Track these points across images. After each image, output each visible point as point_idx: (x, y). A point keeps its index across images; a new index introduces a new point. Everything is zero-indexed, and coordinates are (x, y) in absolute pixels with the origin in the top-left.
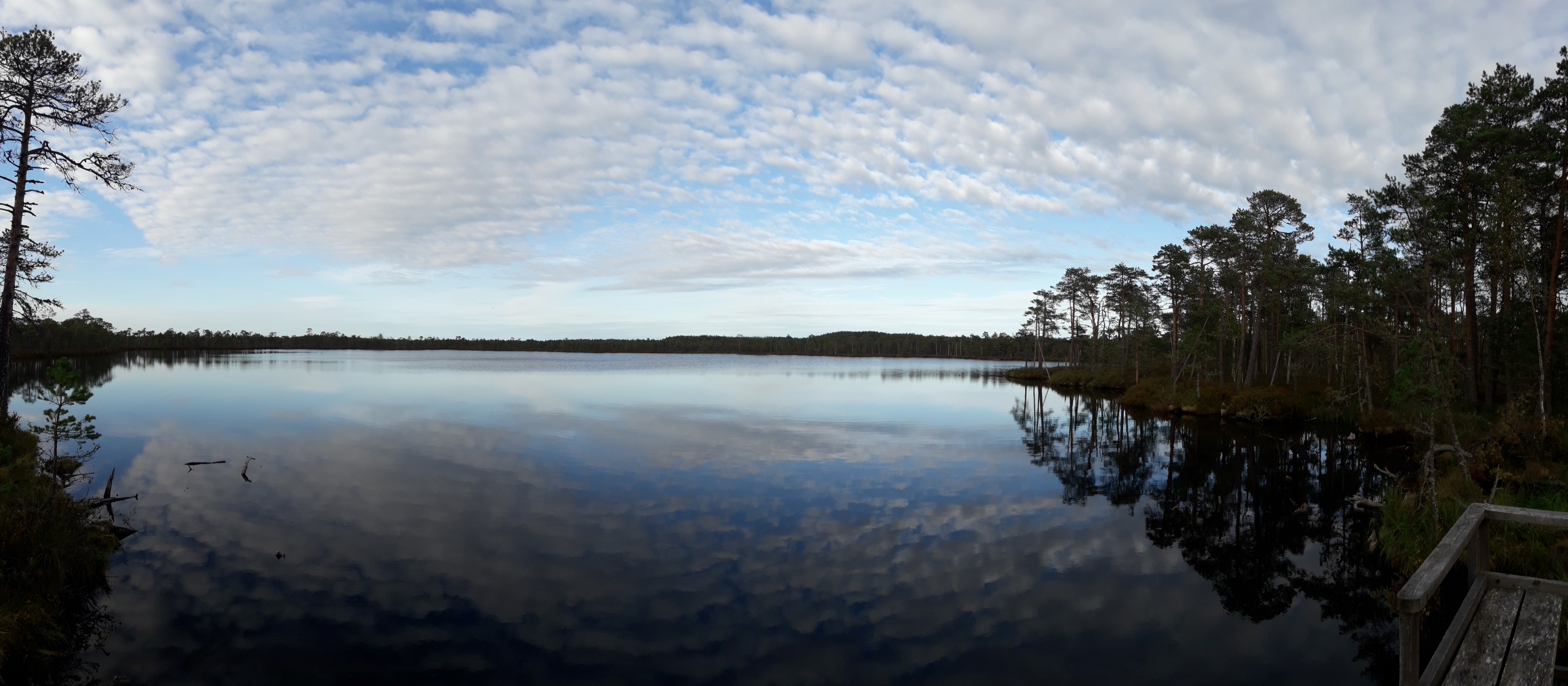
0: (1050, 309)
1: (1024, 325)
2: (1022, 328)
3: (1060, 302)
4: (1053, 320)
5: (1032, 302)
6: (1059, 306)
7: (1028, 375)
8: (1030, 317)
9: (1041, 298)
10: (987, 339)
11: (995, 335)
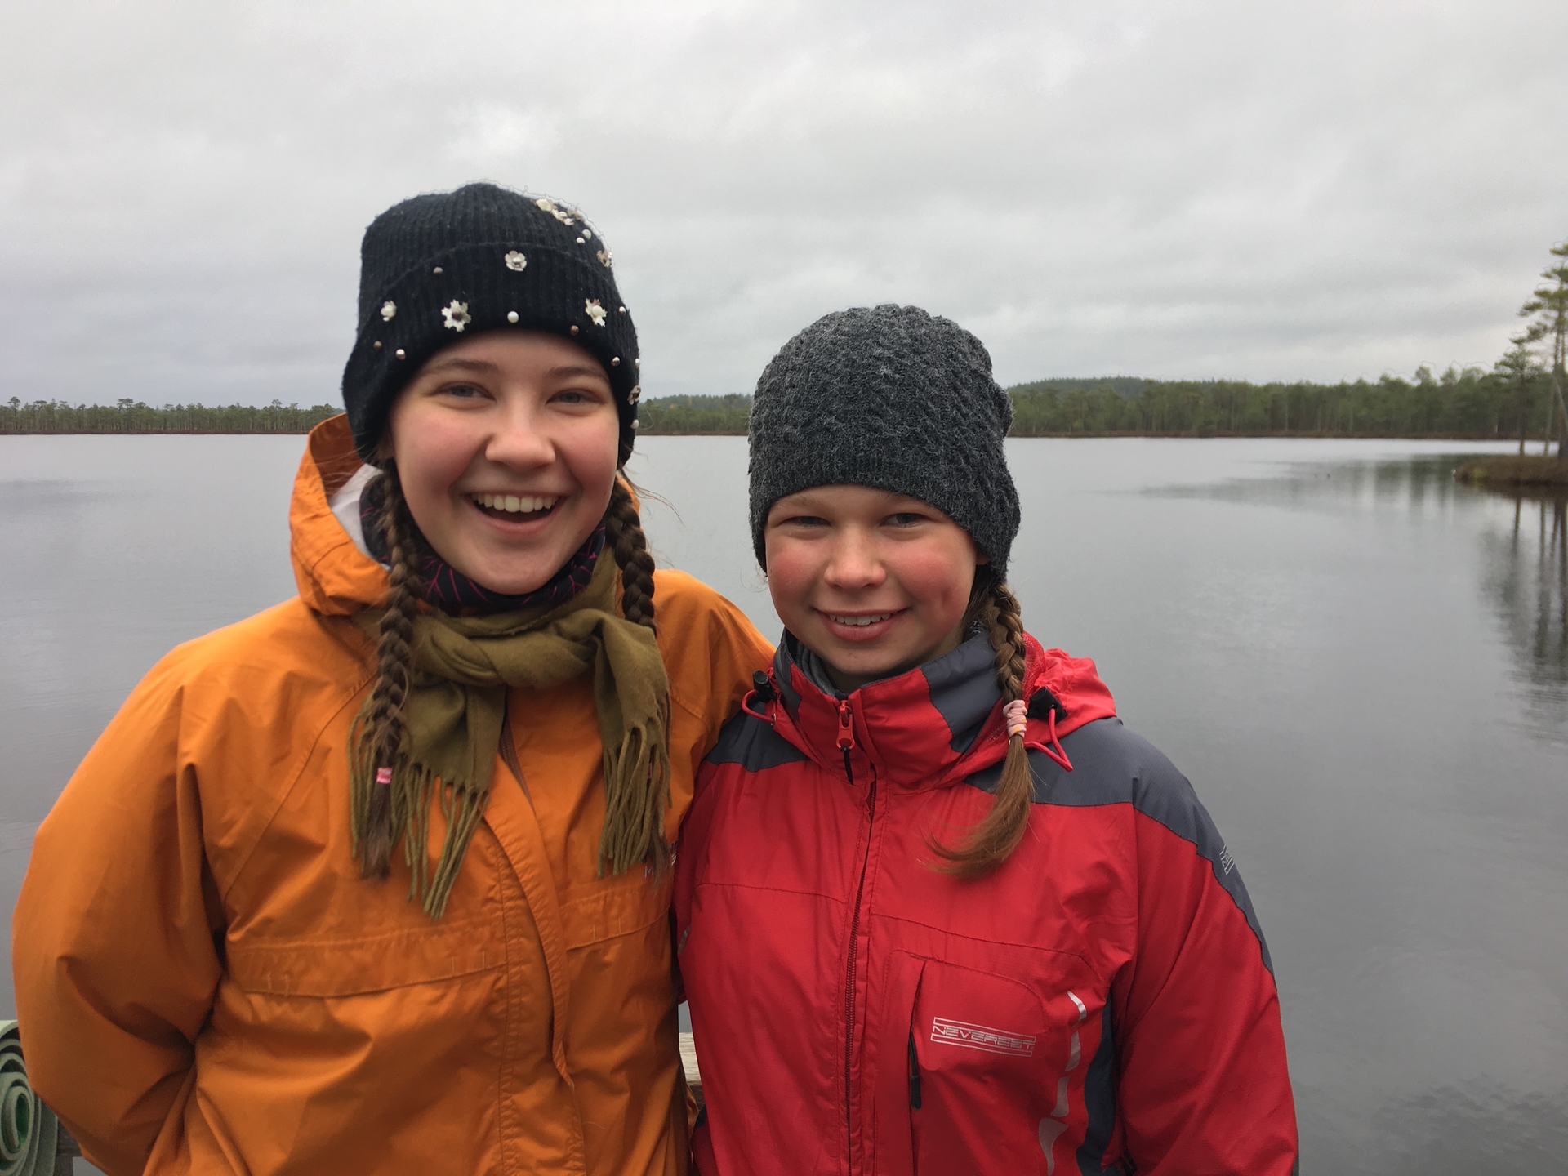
1: (1519, 342)
2: (1513, 348)
7: (1524, 476)
8: (1536, 317)
10: (1427, 388)
11: (1450, 374)
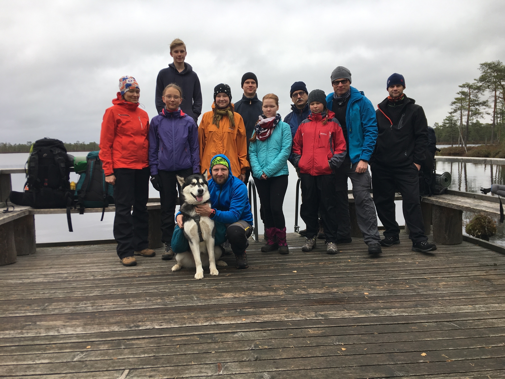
0: (474, 98)
3: (483, 92)
4: (477, 107)
5: (458, 94)
6: (483, 95)
8: (455, 106)
9: (466, 90)
